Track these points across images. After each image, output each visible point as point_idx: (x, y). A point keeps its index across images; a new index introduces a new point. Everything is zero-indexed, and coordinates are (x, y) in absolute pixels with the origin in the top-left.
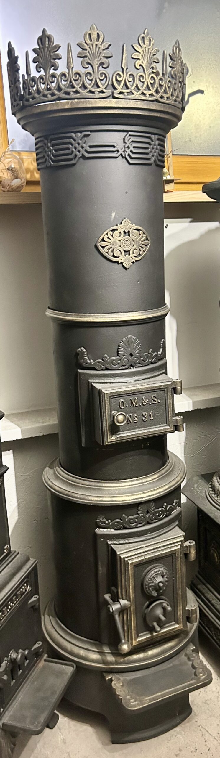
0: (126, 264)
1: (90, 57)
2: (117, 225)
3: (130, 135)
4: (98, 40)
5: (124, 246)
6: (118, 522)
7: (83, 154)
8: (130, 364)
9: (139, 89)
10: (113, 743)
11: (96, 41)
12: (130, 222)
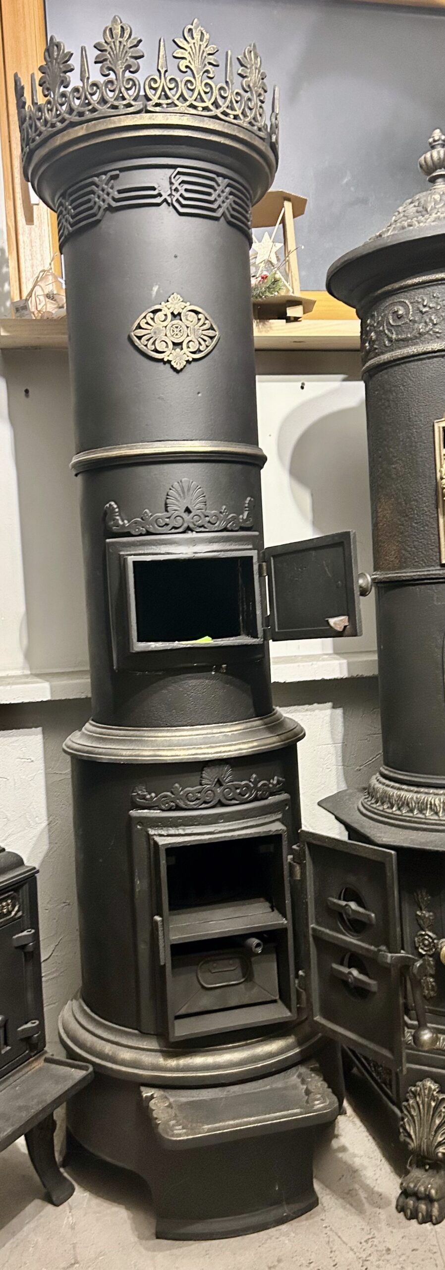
0: (176, 363)
1: (111, 60)
2: (161, 304)
3: (179, 173)
4: (122, 36)
5: (173, 336)
6: (166, 796)
7: (109, 204)
8: (185, 525)
9: (186, 100)
10: (158, 1238)
11: (120, 37)
12: (181, 300)
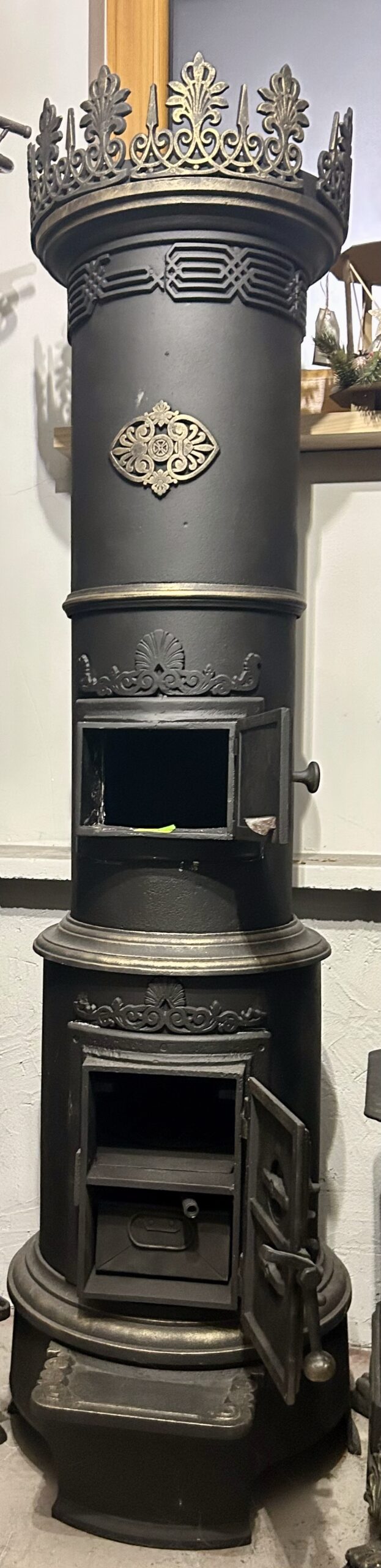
0: (156, 488)
1: (97, 122)
2: (145, 415)
3: (176, 249)
5: (155, 454)
6: (106, 1011)
7: (98, 296)
8: (155, 687)
9: (179, 158)
11: (107, 91)
12: (169, 408)
